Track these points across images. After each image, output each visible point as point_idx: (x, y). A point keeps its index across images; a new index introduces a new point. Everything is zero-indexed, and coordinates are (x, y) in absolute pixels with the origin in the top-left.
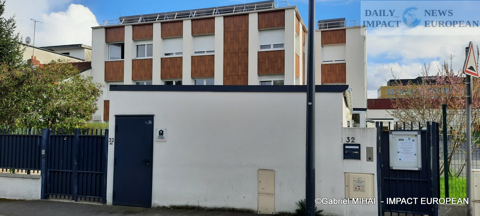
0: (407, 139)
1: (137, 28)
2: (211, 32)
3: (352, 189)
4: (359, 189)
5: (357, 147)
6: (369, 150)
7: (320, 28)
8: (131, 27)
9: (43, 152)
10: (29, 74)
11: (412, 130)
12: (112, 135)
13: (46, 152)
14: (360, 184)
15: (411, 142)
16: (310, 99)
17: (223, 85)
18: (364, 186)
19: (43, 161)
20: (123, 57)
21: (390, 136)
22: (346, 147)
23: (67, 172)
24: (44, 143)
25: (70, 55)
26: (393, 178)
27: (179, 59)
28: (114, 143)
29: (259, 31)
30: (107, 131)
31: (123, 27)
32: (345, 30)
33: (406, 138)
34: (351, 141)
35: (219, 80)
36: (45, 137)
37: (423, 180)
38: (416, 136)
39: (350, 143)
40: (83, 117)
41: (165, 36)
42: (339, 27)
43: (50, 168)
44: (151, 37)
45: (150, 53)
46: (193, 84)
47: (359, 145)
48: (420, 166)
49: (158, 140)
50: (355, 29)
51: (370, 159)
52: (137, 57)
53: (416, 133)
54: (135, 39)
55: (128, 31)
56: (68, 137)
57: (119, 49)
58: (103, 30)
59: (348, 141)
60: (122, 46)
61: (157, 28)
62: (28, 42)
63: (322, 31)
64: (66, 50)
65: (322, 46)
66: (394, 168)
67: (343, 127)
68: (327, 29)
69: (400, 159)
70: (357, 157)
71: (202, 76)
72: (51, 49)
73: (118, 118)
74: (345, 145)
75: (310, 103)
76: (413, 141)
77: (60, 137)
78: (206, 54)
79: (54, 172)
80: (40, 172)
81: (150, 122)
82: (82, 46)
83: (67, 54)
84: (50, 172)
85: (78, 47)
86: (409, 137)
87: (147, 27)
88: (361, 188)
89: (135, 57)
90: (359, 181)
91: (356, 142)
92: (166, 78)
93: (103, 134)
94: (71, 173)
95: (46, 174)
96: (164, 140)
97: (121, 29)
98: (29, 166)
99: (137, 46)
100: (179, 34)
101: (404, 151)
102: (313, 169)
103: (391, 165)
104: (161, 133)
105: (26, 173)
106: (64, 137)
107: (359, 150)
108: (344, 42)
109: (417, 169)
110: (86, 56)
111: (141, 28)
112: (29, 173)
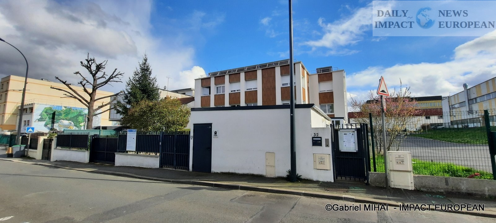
1: (217, 78)
2: (255, 78)
3: (317, 163)
4: (322, 163)
5: (320, 139)
6: (327, 140)
7: (317, 73)
8: (214, 78)
9: (160, 143)
10: (155, 104)
11: (351, 129)
12: (192, 134)
13: (162, 143)
14: (321, 160)
16: (292, 112)
17: (262, 105)
18: (324, 162)
19: (160, 148)
20: (210, 94)
21: (339, 132)
22: (314, 139)
23: (171, 154)
24: (161, 138)
25: (186, 94)
26: (342, 157)
27: (238, 93)
28: (193, 138)
29: (281, 76)
30: (190, 132)
31: (210, 78)
32: (332, 73)
33: (348, 133)
34: (316, 135)
35: (260, 103)
36: (161, 136)
37: (360, 158)
38: (354, 132)
39: (316, 136)
40: (182, 125)
41: (231, 82)
42: (329, 71)
43: (164, 152)
44: (224, 83)
45: (223, 91)
46: (246, 106)
47: (321, 138)
48: (357, 150)
49: (214, 136)
50: (338, 72)
51: (327, 145)
52: (217, 93)
53: (354, 130)
54: (216, 84)
55: (213, 80)
56: (172, 135)
57: (208, 89)
58: (200, 80)
59: (315, 135)
60: (210, 88)
61: (227, 78)
62: (165, 89)
63: (318, 74)
64: (183, 91)
65: (319, 83)
66: (342, 151)
67: (312, 127)
68: (322, 73)
69: (345, 146)
70: (320, 144)
71: (251, 102)
72: (177, 91)
73: (196, 126)
74: (313, 138)
75: (292, 115)
76: (353, 135)
77: (168, 135)
78: (253, 90)
79: (165, 154)
80: (159, 153)
81: (210, 127)
82: (191, 89)
83: (184, 94)
84: (164, 154)
85: (190, 90)
86: (350, 132)
87: (222, 77)
88: (323, 162)
89: (216, 93)
90: (321, 158)
91: (319, 136)
92: (232, 104)
93: (188, 134)
94: (173, 154)
95: (162, 155)
96: (217, 136)
97: (209, 79)
98: (156, 151)
99: (217, 87)
100: (238, 80)
101: (347, 140)
102: (295, 151)
103: (340, 149)
104: (216, 133)
105: (155, 155)
106: (170, 136)
107: (321, 140)
108: (332, 80)
109: (355, 151)
110: (193, 94)
111: (219, 78)
112: (156, 154)
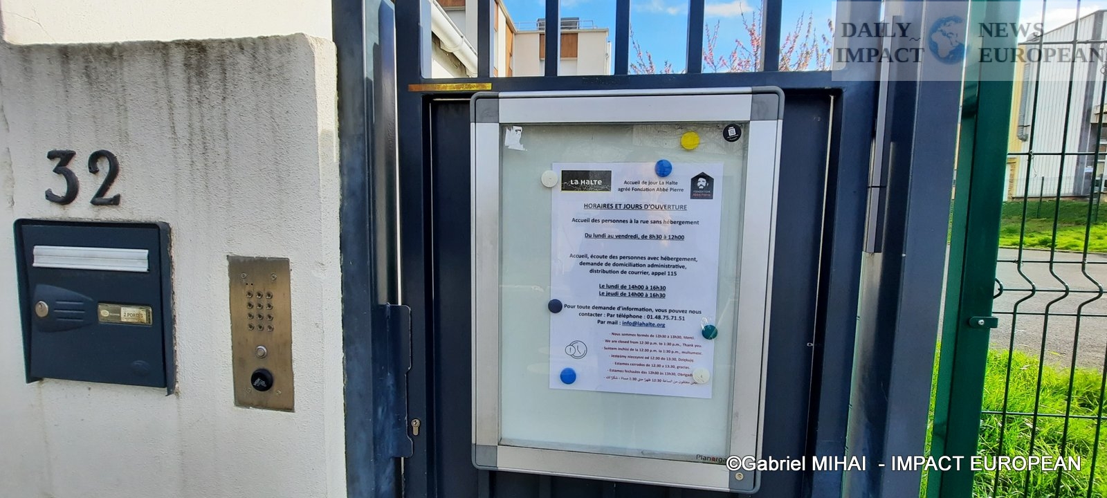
0: (648, 169)
5: (134, 260)
11: (694, 78)
15: (683, 207)
21: (482, 137)
22: (45, 255)
33: (629, 164)
38: (734, 132)
39: (81, 210)
53: (735, 106)
59: (60, 186)
70: (149, 360)
74: (30, 232)
86: (667, 148)
91: (132, 202)
101: (606, 290)
107: (158, 289)
